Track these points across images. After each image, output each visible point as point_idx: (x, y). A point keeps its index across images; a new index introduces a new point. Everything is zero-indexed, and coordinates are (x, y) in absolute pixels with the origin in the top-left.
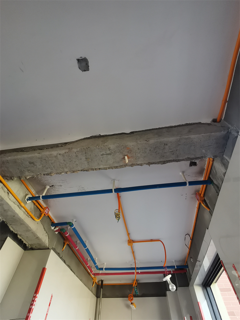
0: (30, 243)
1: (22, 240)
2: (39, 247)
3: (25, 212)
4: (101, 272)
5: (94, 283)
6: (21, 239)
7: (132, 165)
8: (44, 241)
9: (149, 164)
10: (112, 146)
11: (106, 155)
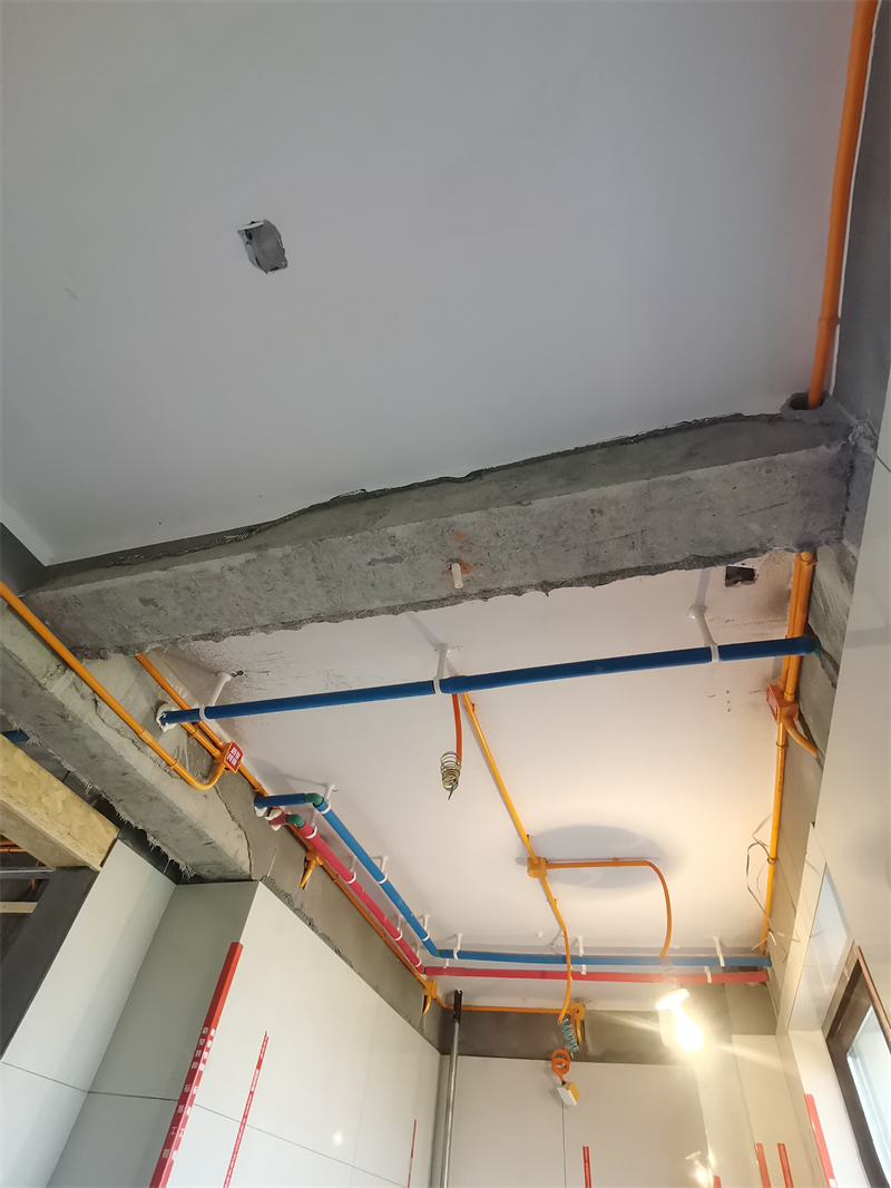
0: (189, 861)
1: (164, 849)
2: (218, 874)
3: (159, 760)
4: (447, 963)
5: (429, 999)
6: (158, 848)
7: (485, 594)
8: (231, 854)
9: (546, 586)
10: (399, 531)
11: (384, 564)
